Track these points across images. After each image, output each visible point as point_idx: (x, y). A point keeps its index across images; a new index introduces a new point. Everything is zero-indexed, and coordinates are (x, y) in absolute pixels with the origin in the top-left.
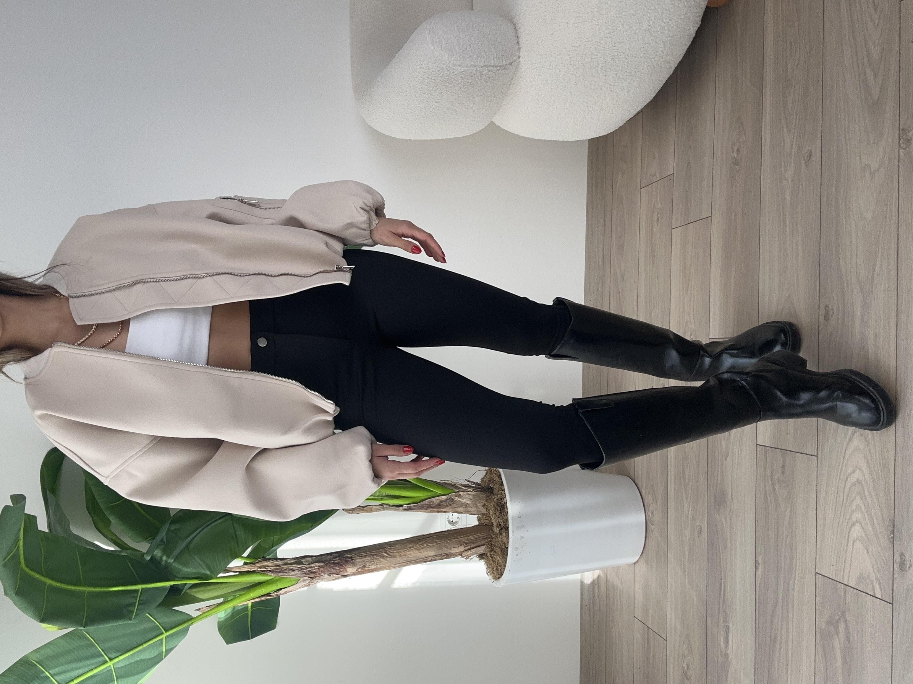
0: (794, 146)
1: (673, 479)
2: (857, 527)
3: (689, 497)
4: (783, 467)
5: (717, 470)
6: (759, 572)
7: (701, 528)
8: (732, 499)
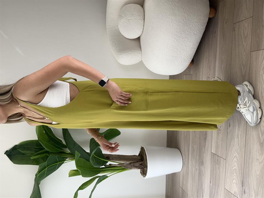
2: (235, 180)
3: (194, 160)
4: (218, 160)
5: (201, 155)
6: (211, 184)
7: (197, 169)
8: (205, 164)
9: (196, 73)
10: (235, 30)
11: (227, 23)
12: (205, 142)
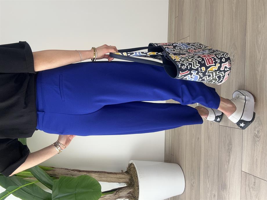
0: (262, 58)
1: (202, 173)
3: (210, 182)
4: (254, 183)
5: (222, 176)
7: (215, 194)
8: (230, 188)
12: (229, 156)
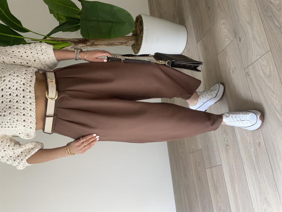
9: (207, 145)
10: (249, 75)
11: (235, 72)
